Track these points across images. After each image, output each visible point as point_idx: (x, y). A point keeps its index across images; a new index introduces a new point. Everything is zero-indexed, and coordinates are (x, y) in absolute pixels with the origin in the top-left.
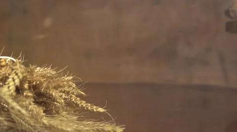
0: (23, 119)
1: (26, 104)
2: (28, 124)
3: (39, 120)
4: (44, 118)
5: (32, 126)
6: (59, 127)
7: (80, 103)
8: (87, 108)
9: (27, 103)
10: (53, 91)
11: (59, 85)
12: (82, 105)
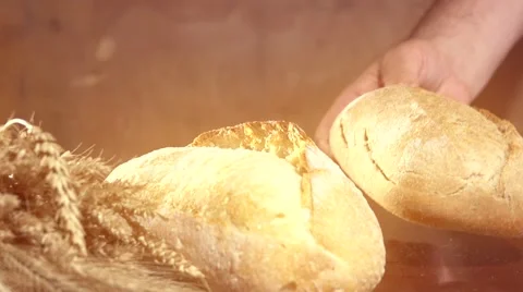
0: (28, 264)
1: (35, 230)
2: (41, 277)
3: (64, 265)
4: (76, 259)
5: (48, 280)
6: (111, 282)
7: (156, 247)
8: (168, 261)
9: (39, 227)
10: (100, 210)
11: (115, 195)
12: (158, 253)
